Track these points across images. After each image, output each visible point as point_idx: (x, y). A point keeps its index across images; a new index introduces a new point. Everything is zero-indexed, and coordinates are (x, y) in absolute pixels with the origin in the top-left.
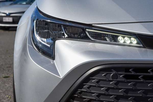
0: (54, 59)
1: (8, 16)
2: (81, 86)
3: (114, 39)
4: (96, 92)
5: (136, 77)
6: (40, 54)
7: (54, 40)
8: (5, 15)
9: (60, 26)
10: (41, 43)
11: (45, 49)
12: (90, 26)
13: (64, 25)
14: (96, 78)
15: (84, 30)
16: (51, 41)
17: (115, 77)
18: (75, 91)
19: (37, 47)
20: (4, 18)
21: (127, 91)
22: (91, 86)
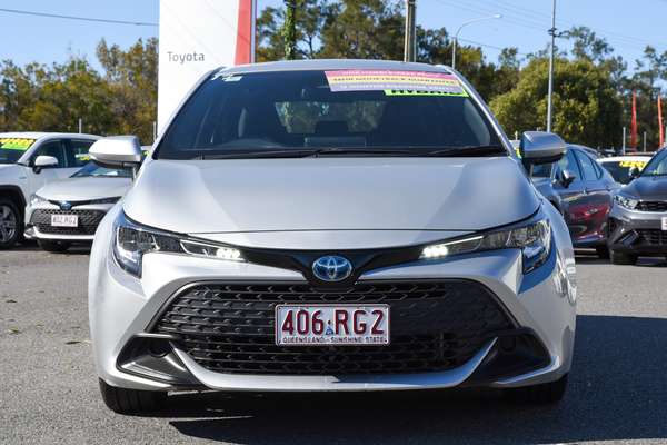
0: (140, 277)
1: (67, 209)
2: (170, 308)
3: (213, 251)
4: (187, 314)
5: (233, 296)
6: (124, 272)
7: (142, 253)
8: (57, 207)
9: (150, 235)
10: (125, 259)
11: (131, 266)
12: (185, 236)
13: (155, 235)
14: (188, 297)
15: (178, 241)
16: (138, 255)
17: (209, 296)
18: (163, 315)
19: (122, 266)
20: (53, 216)
21: (222, 312)
22: (181, 308)
